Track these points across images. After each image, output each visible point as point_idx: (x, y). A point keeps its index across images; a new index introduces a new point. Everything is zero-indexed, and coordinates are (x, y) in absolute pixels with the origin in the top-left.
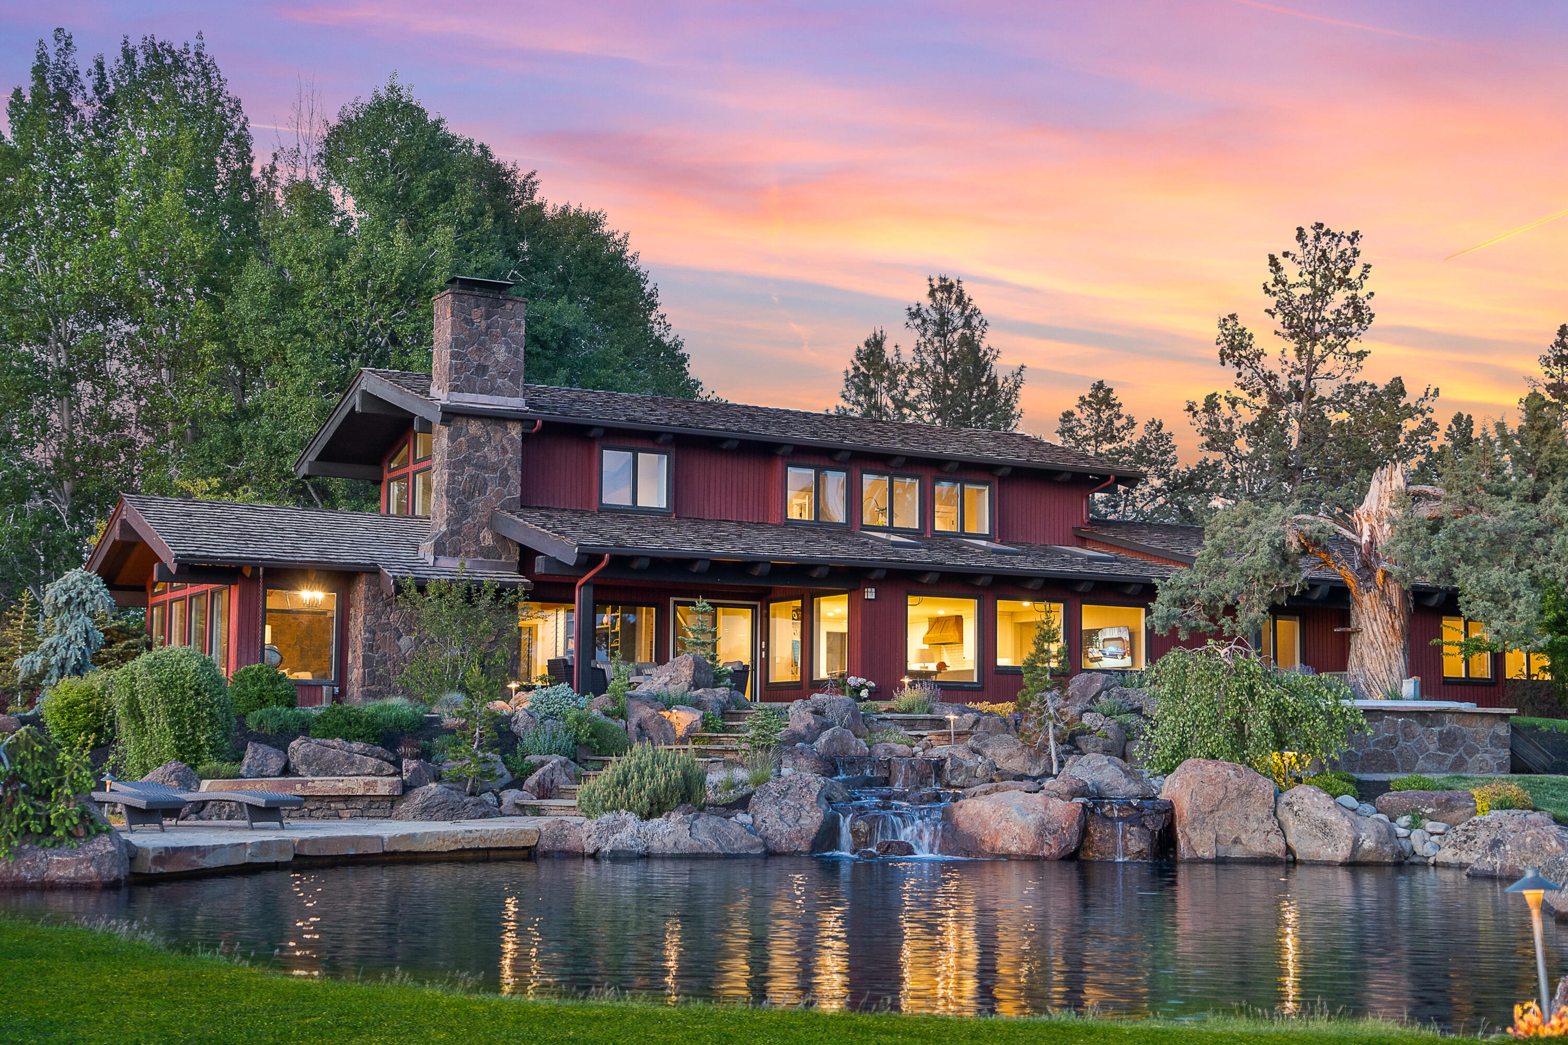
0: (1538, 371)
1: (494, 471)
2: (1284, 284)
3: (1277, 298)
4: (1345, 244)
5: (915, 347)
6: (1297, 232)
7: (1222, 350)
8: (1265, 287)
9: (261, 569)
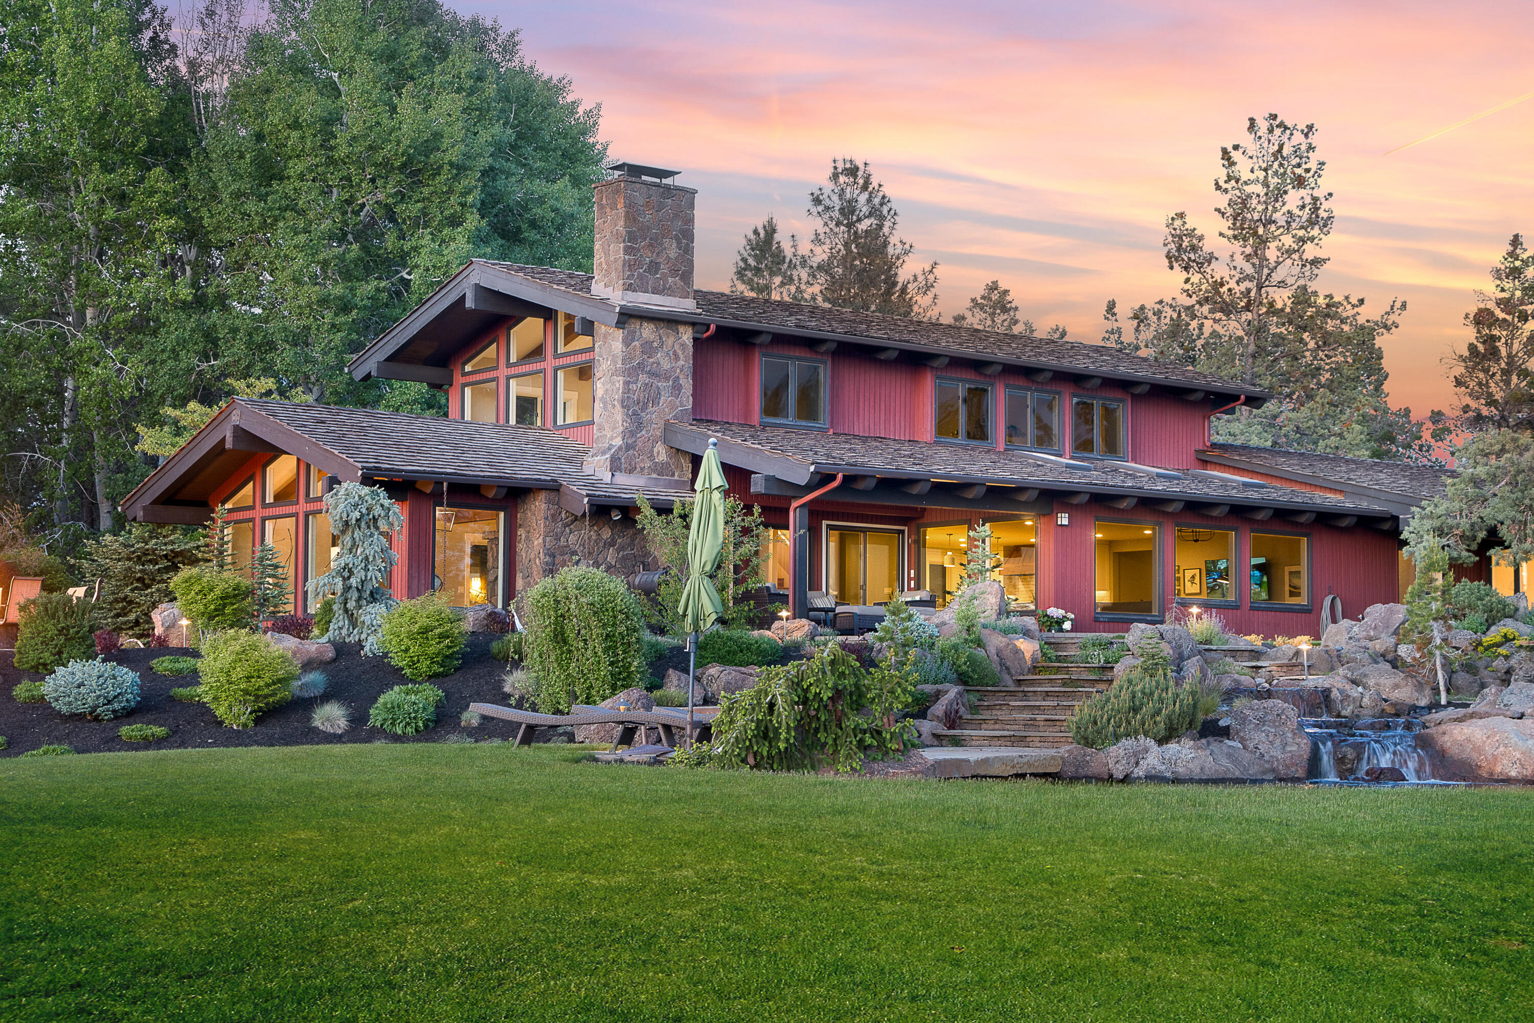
0: (1490, 288)
1: (667, 379)
2: (1237, 181)
3: (1229, 196)
4: (1298, 138)
5: (813, 237)
6: (1248, 124)
7: (1169, 252)
8: (1217, 184)
9: (445, 484)
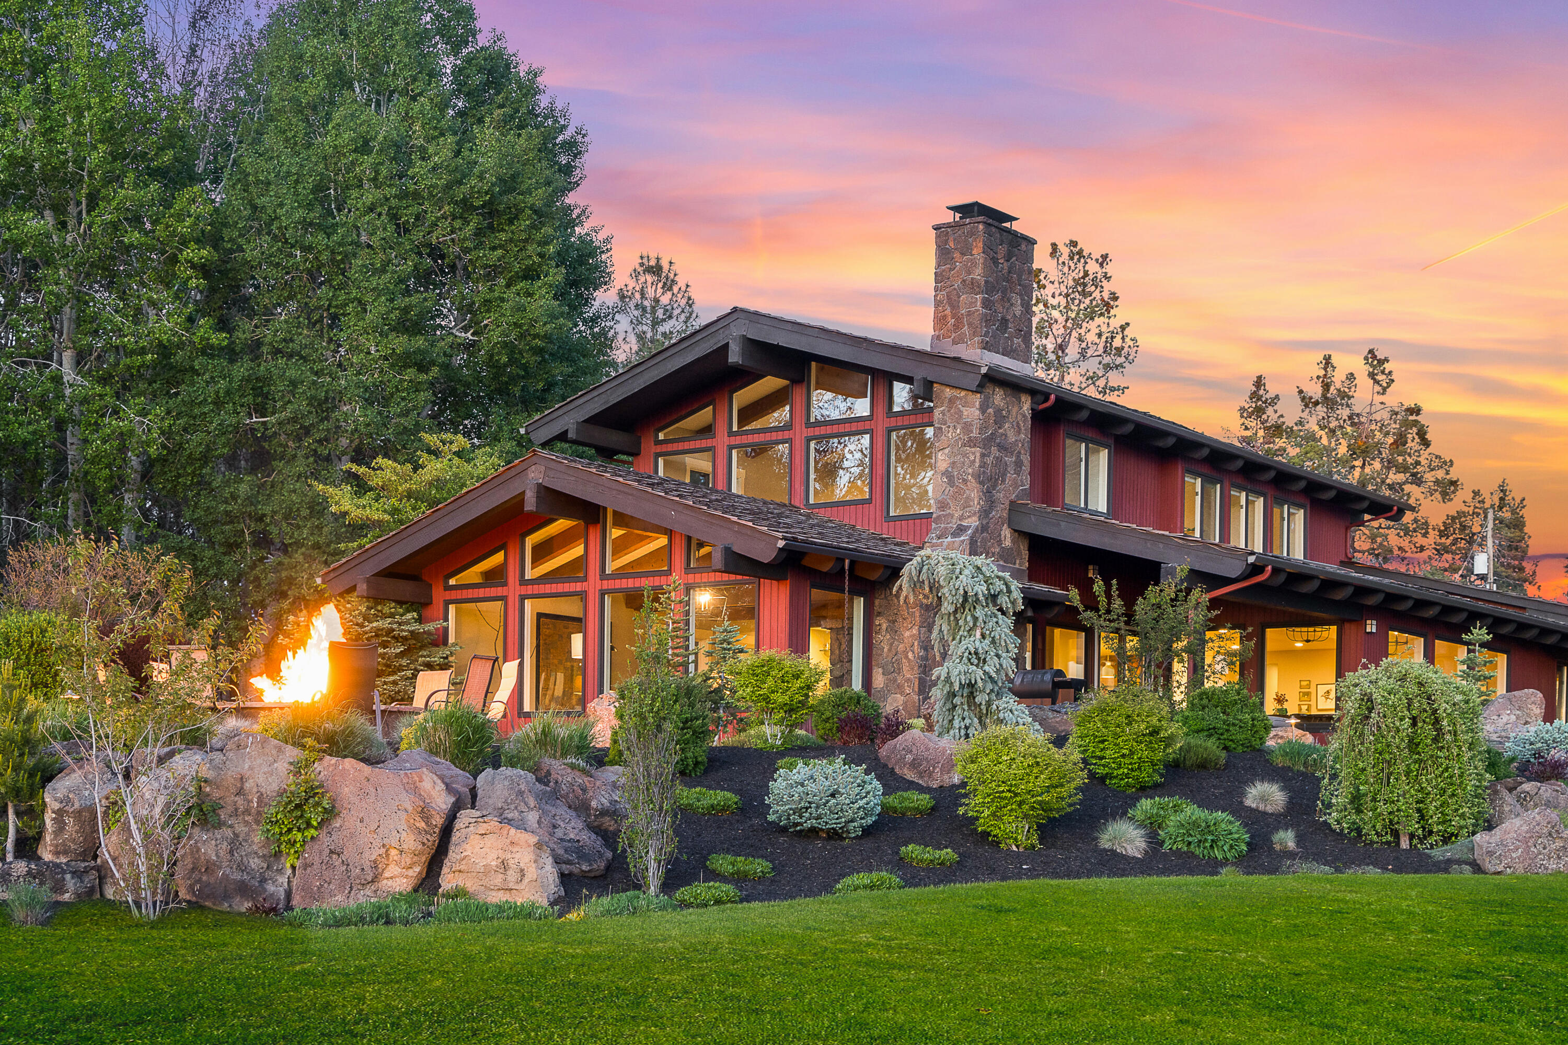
1: (1012, 454)
9: (847, 562)
